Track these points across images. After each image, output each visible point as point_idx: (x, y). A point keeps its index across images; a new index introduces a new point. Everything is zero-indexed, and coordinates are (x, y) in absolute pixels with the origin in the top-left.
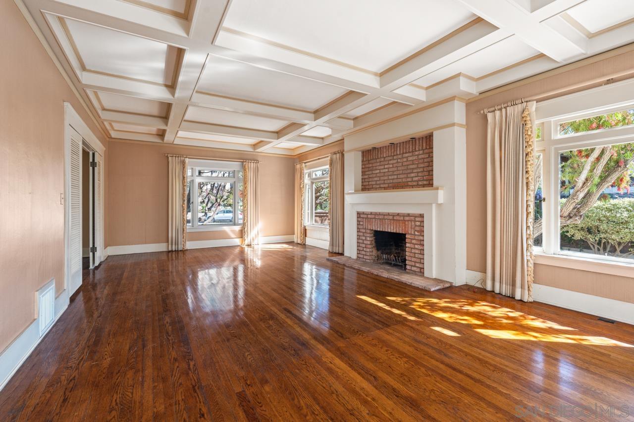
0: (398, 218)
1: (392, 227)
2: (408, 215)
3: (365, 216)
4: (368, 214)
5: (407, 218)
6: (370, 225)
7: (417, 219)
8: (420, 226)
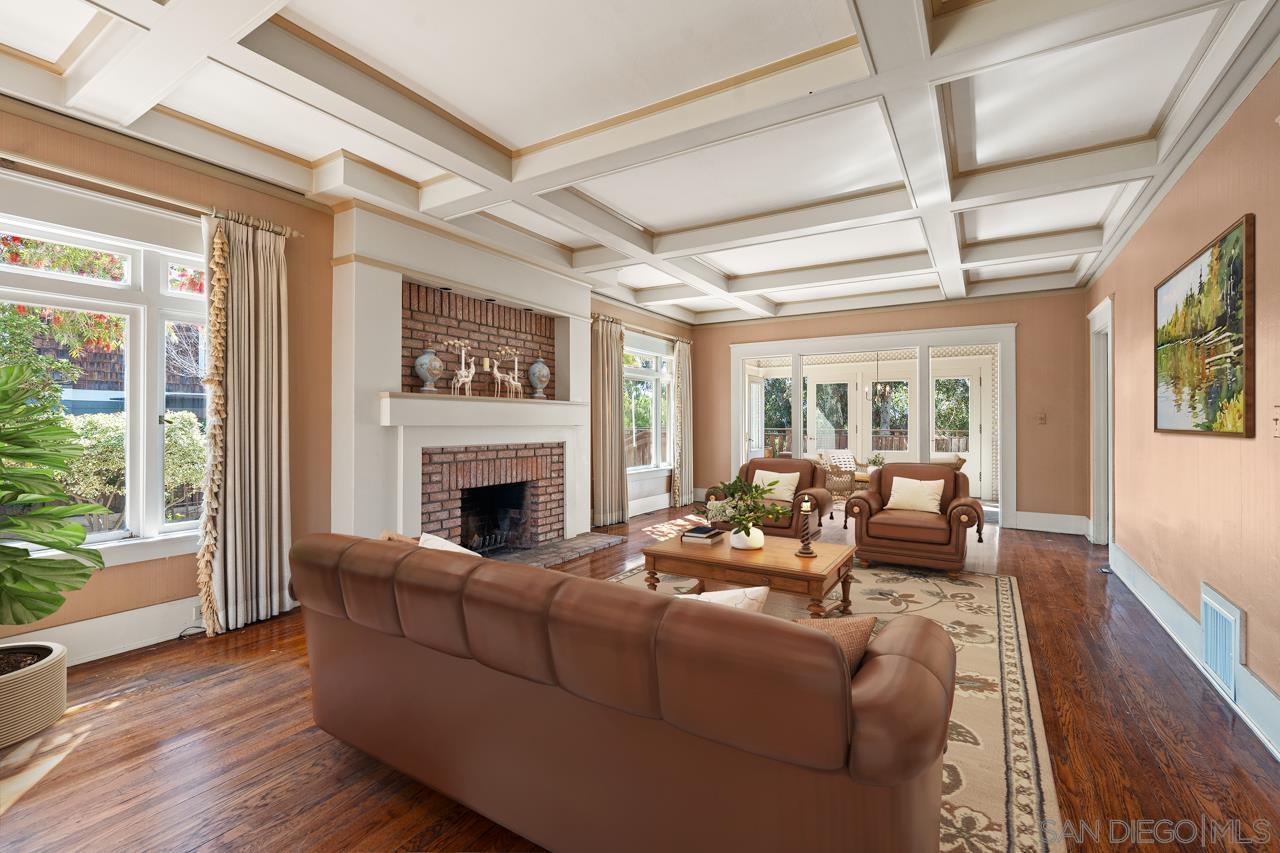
0: (525, 453)
1: (514, 473)
2: (543, 446)
3: (450, 458)
4: (455, 453)
5: (540, 452)
6: (463, 477)
7: (555, 451)
8: (558, 462)
